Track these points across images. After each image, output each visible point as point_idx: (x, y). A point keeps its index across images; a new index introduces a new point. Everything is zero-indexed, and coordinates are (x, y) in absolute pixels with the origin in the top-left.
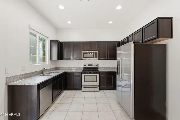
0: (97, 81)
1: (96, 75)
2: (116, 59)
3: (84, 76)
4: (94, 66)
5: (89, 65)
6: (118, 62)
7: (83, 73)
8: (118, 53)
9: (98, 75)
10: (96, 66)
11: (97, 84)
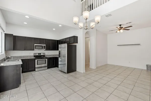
0: (46, 63)
1: (46, 60)
2: (58, 50)
3: (37, 61)
4: (42, 54)
5: (39, 54)
6: (60, 51)
7: (37, 59)
8: (60, 47)
9: (47, 59)
10: (43, 55)
11: (46, 65)
